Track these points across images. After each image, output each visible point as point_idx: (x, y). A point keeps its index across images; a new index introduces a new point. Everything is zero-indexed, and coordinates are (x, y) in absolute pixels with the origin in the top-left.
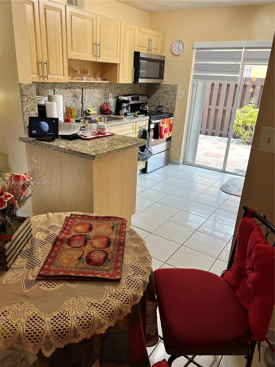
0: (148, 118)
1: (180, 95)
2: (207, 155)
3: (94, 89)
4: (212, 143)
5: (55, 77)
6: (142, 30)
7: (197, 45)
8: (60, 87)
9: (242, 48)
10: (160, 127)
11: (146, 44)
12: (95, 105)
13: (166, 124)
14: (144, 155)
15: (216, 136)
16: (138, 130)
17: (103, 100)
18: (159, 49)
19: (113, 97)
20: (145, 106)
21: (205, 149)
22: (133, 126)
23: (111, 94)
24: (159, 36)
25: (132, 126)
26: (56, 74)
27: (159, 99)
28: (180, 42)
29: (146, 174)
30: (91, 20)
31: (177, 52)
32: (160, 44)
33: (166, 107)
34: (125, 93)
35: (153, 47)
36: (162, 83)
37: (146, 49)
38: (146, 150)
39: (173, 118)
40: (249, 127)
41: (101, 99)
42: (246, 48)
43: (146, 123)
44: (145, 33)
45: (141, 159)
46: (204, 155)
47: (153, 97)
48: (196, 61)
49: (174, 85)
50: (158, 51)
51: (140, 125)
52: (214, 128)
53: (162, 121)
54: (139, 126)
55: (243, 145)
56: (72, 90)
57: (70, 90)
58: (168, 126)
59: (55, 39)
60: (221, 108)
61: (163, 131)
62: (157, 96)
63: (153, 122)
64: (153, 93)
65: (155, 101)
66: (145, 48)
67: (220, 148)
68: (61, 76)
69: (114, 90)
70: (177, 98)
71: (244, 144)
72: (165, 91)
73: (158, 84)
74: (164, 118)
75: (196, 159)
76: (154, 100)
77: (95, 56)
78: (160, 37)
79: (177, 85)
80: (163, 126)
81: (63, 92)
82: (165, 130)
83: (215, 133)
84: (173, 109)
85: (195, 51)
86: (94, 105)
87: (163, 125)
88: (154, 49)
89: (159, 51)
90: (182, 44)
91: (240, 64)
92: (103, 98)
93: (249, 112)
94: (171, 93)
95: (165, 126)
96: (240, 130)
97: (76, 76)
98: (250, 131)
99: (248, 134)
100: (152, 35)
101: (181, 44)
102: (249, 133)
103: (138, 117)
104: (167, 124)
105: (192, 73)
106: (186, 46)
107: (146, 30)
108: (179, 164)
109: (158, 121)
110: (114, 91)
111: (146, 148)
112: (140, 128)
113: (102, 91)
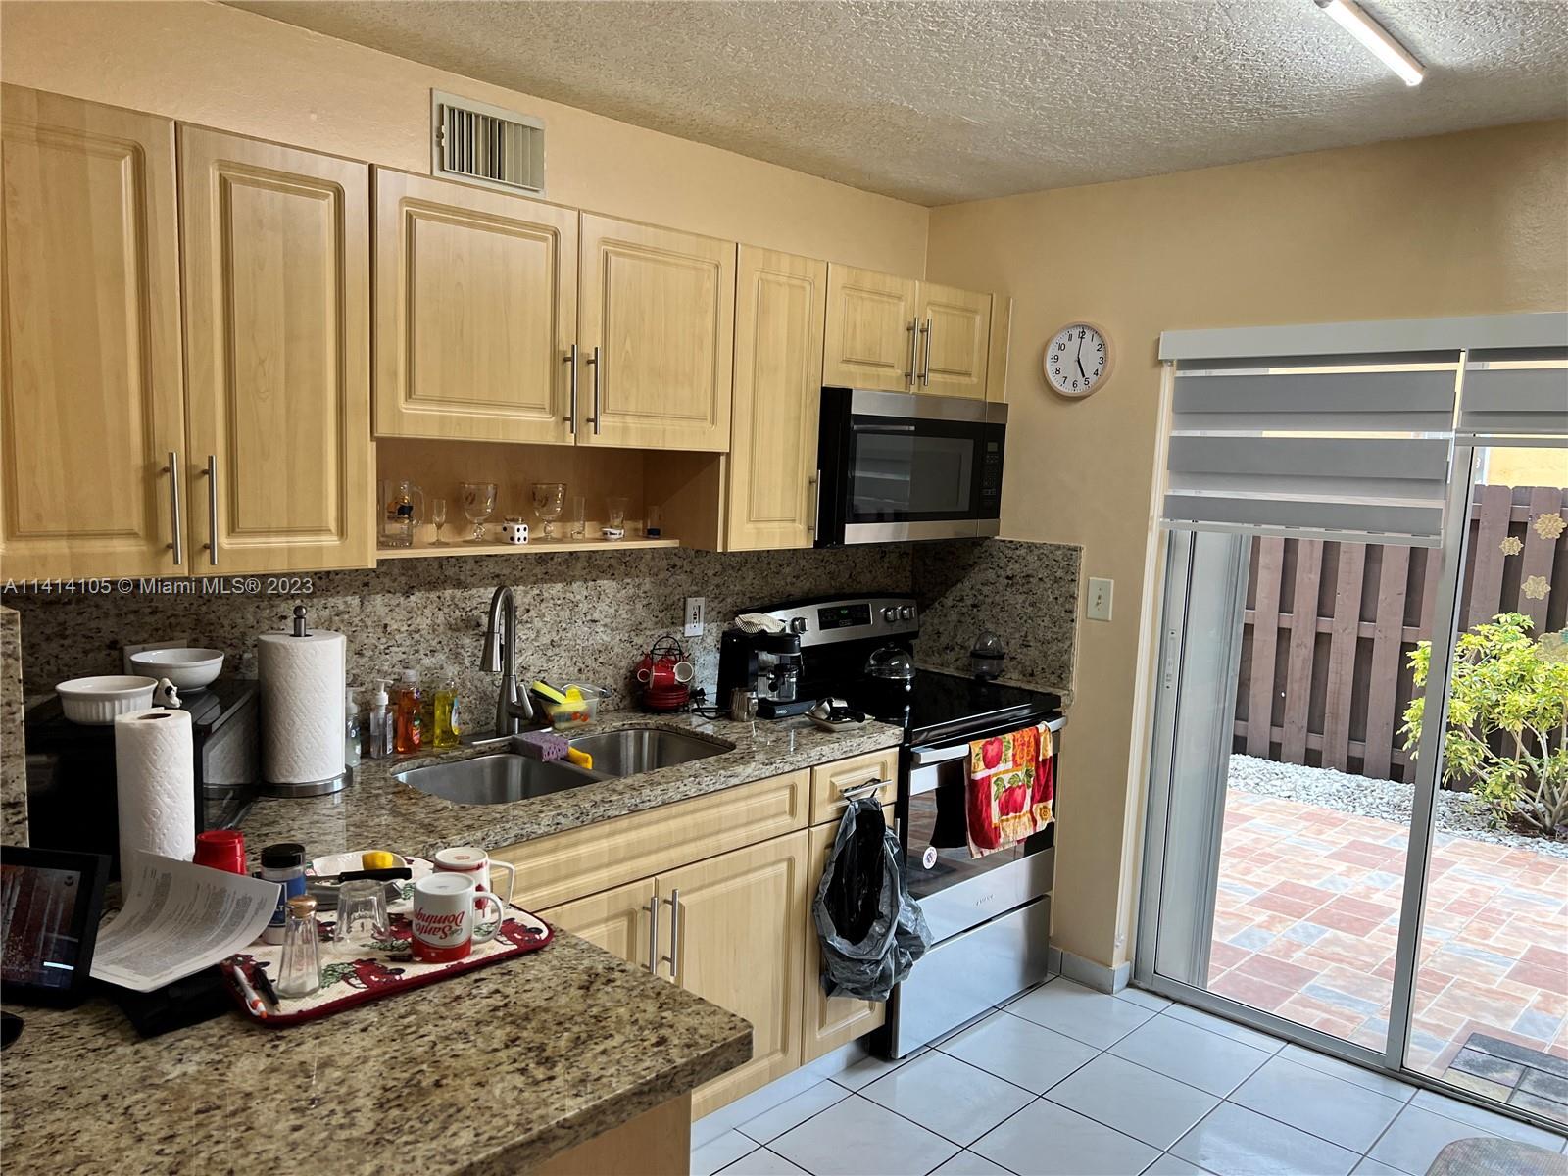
0: (892, 734)
1: (1093, 599)
2: (1284, 902)
3: (591, 584)
4: (1309, 817)
5: (278, 542)
6: (867, 285)
7: (1178, 344)
8: (366, 584)
9: (1452, 355)
10: (974, 784)
11: (893, 348)
12: (595, 665)
13: (1010, 765)
14: (862, 962)
15: (1328, 766)
16: (826, 811)
17: (648, 633)
18: (975, 371)
19: (714, 613)
20: (891, 656)
21: (1269, 855)
22: (793, 788)
23: (701, 601)
24: (968, 311)
25: (786, 793)
26: (284, 524)
27: (983, 615)
28: (1088, 335)
29: (890, 1067)
30: (545, 239)
31: (1070, 381)
32: (976, 347)
33: (1019, 656)
34: (788, 588)
35: (932, 365)
36: (997, 538)
37: (898, 372)
38: (877, 928)
39: (1053, 725)
40: (1519, 739)
41: (637, 629)
42: (1477, 355)
43: (884, 766)
44: (889, 296)
45: (850, 986)
46: (1263, 903)
47: (949, 602)
48: (1176, 426)
49: (1059, 547)
50: (964, 380)
51: (842, 781)
52: (1315, 726)
53: (984, 748)
54: (832, 784)
55: (1490, 838)
56: (448, 593)
57: (433, 595)
58: (1028, 775)
59: (291, 338)
60: (1344, 632)
61: (995, 806)
62: (969, 601)
63: (928, 755)
64: (948, 584)
65: (960, 622)
66: (891, 366)
67: (1355, 855)
68: (323, 538)
69: (718, 580)
70: (1079, 614)
71: (1493, 827)
72: (1010, 573)
73: (976, 542)
74: (993, 731)
75: (1215, 937)
76: (953, 617)
77: (565, 419)
78: (975, 311)
79: (1075, 549)
80: (989, 777)
81: (382, 610)
82: (1007, 802)
83: (1320, 753)
84: (1062, 672)
85: (1168, 378)
86: (590, 662)
87: (993, 771)
88: (944, 372)
89: (975, 380)
90: (1096, 342)
91: (1447, 442)
92: (649, 625)
93: (1511, 657)
94: (1041, 585)
95: (1006, 778)
96: (1463, 749)
97: (472, 523)
98: (1522, 756)
99: (1511, 777)
100: (929, 303)
101: (1090, 344)
102: (1519, 774)
103: (830, 731)
104: (1014, 761)
105: (1161, 486)
106: (1117, 349)
107: (892, 284)
108: (1103, 989)
109: (959, 751)
110: (718, 586)
111: (881, 916)
112: (841, 798)
113: (643, 588)
